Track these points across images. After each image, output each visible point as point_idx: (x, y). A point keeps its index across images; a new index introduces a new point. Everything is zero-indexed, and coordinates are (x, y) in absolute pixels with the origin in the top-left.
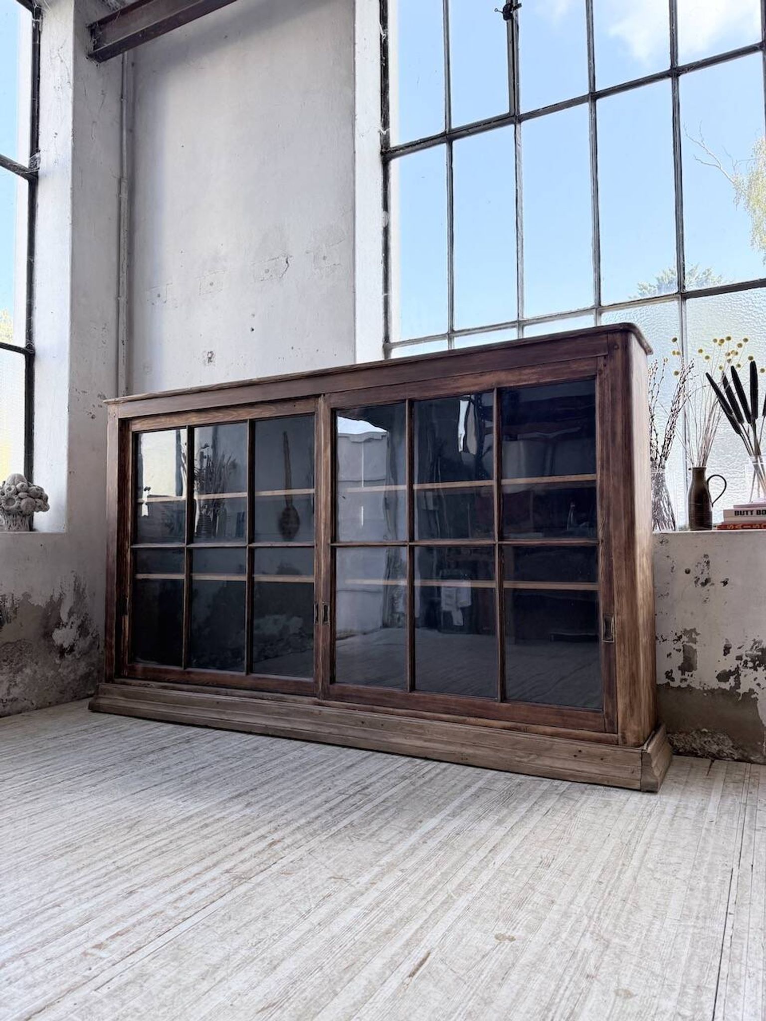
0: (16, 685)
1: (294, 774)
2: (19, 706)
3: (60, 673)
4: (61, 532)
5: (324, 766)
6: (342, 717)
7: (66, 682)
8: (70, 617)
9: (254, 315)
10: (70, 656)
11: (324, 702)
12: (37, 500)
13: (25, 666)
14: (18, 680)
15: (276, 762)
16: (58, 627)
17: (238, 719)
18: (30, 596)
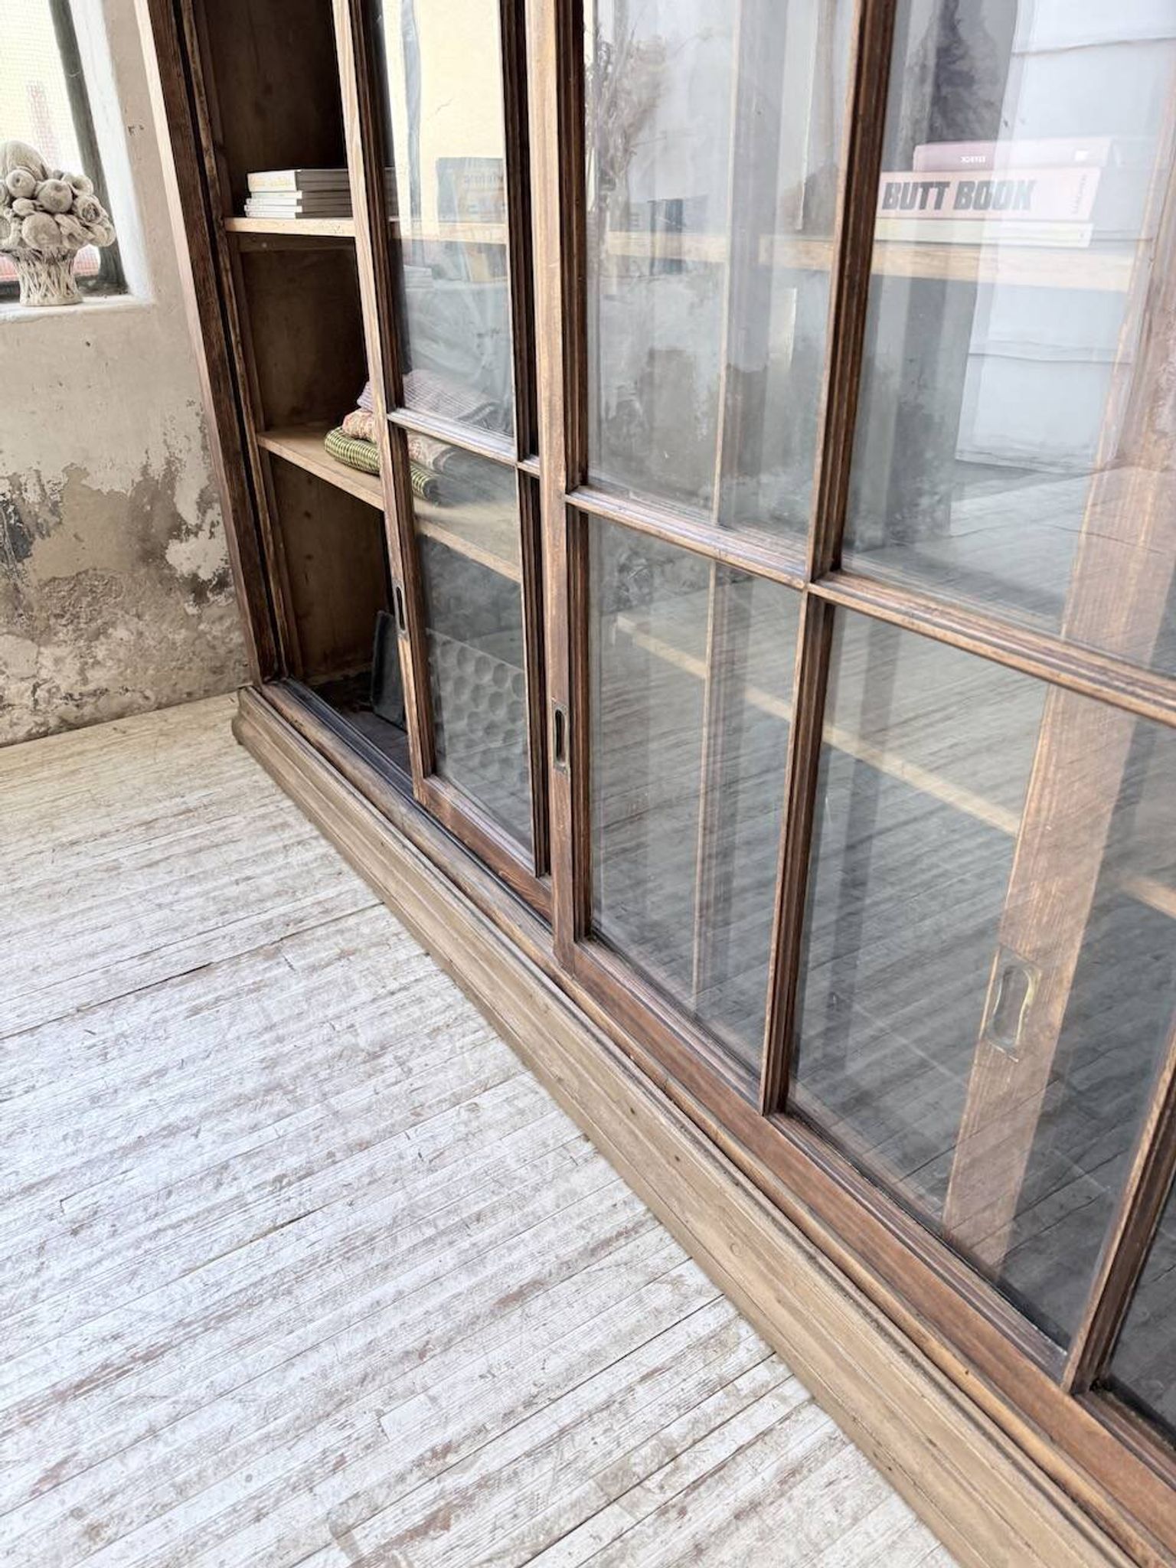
0: (97, 663)
1: (335, 1278)
2: (115, 703)
3: (204, 633)
4: (144, 303)
5: (449, 1257)
6: (589, 1057)
7: (222, 651)
8: (204, 513)
10: (221, 598)
11: (565, 978)
12: (59, 218)
13: (113, 624)
14: (101, 653)
15: (352, 1169)
16: (178, 537)
18: (85, 473)
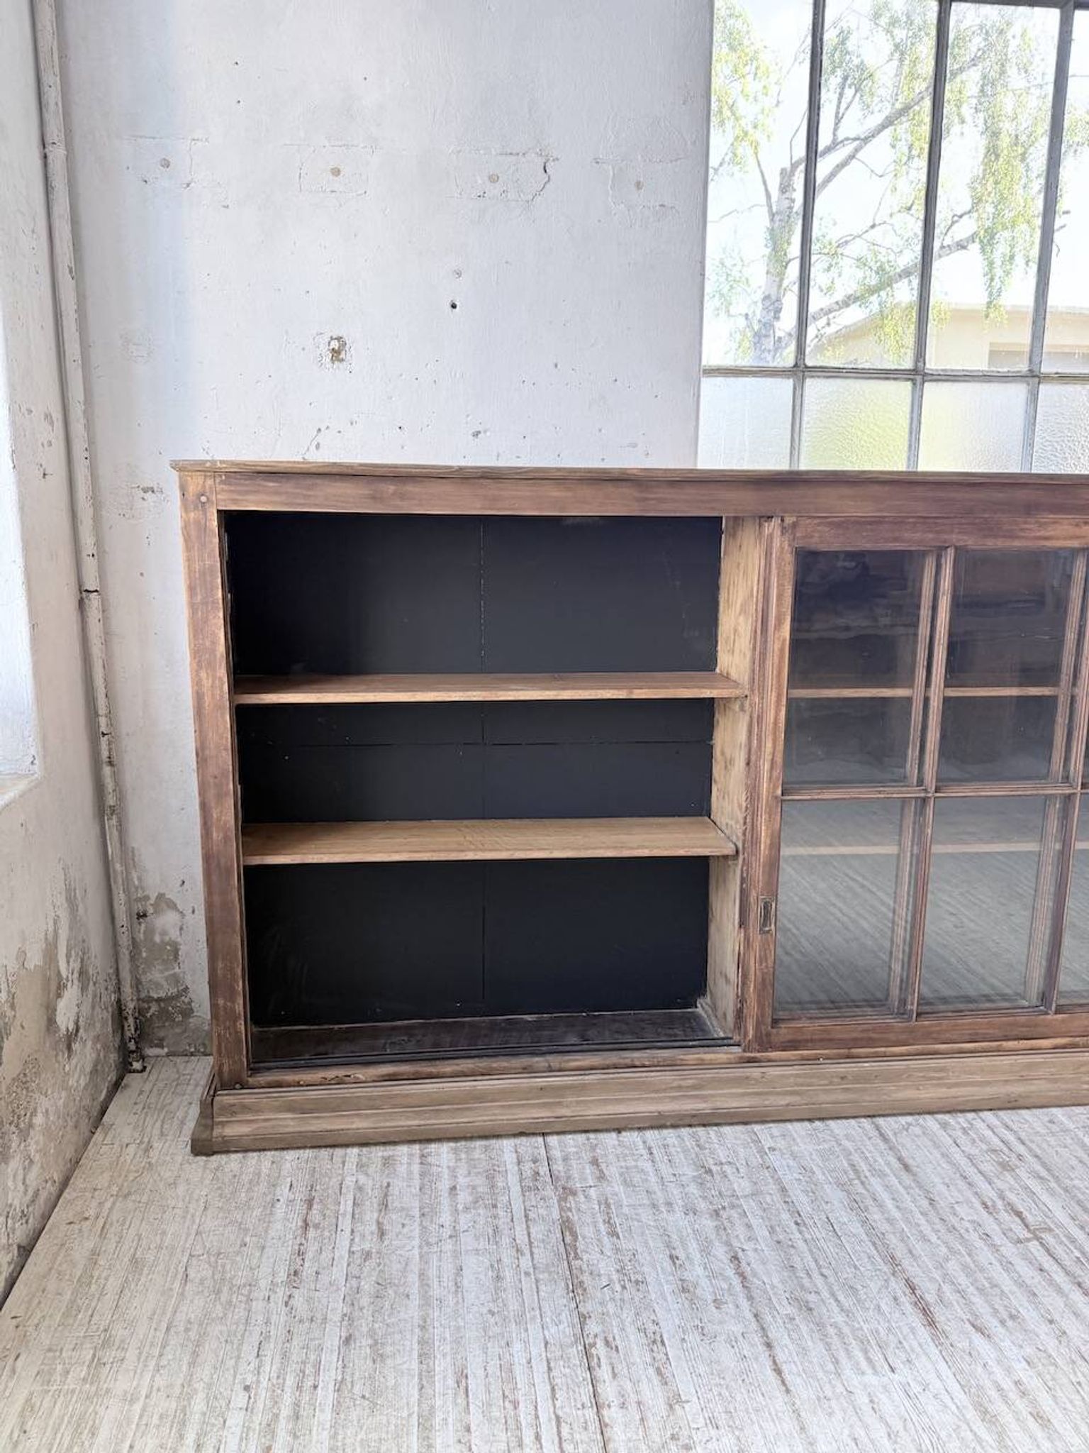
0: (31, 1162)
2: (43, 1206)
3: (70, 1089)
7: (78, 1101)
9: (459, 274)
10: (77, 1044)
11: (760, 1055)
13: (35, 1112)
14: (32, 1148)
16: (60, 995)
17: (594, 1112)
18: (24, 954)
